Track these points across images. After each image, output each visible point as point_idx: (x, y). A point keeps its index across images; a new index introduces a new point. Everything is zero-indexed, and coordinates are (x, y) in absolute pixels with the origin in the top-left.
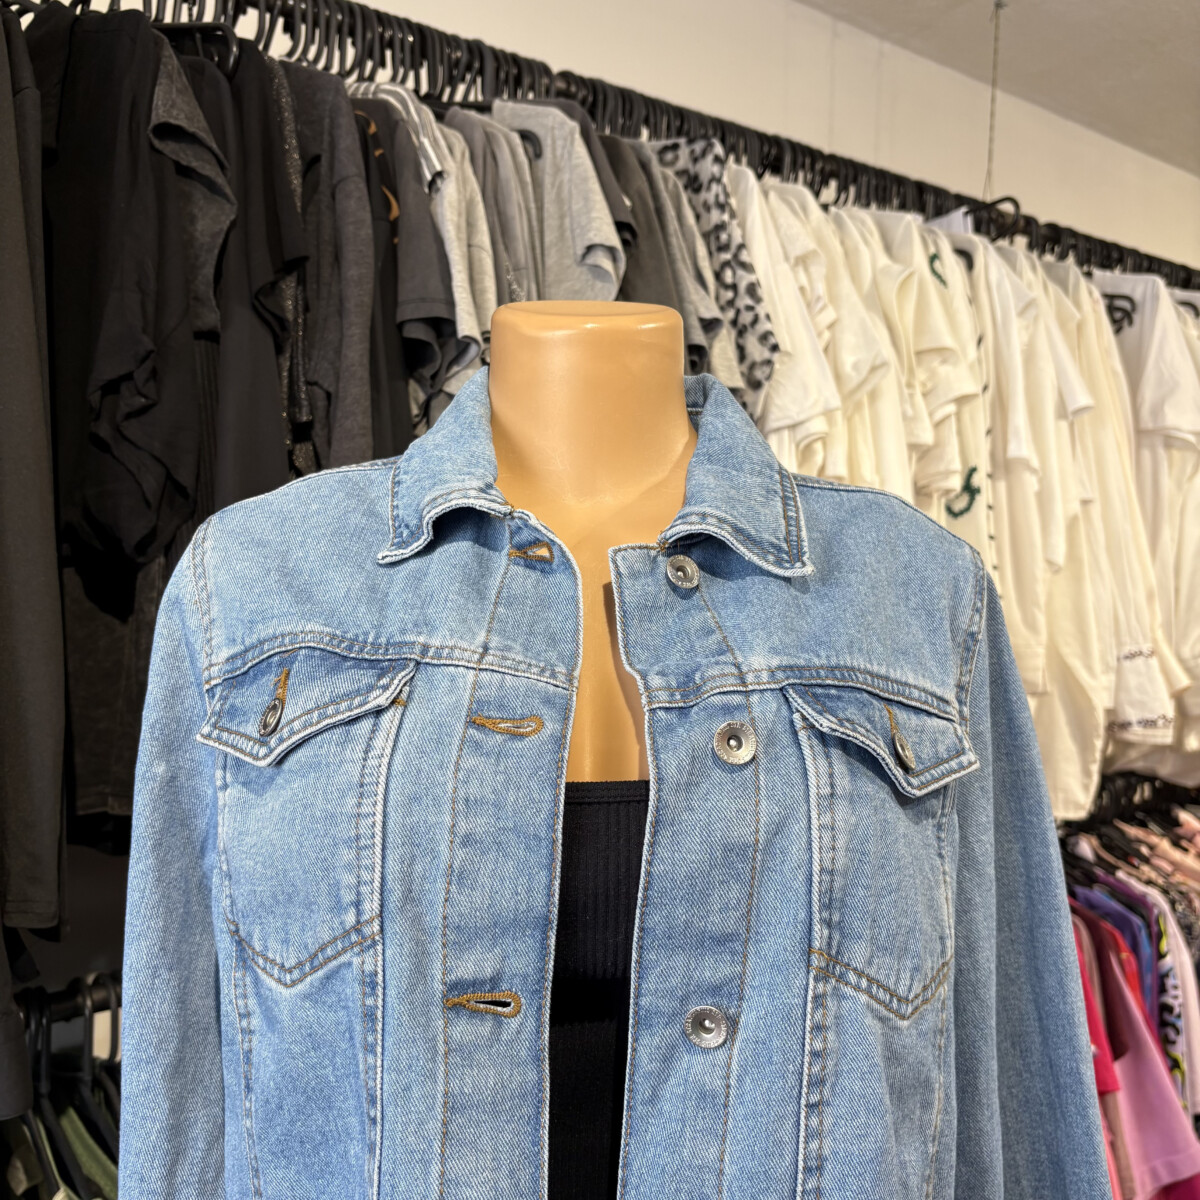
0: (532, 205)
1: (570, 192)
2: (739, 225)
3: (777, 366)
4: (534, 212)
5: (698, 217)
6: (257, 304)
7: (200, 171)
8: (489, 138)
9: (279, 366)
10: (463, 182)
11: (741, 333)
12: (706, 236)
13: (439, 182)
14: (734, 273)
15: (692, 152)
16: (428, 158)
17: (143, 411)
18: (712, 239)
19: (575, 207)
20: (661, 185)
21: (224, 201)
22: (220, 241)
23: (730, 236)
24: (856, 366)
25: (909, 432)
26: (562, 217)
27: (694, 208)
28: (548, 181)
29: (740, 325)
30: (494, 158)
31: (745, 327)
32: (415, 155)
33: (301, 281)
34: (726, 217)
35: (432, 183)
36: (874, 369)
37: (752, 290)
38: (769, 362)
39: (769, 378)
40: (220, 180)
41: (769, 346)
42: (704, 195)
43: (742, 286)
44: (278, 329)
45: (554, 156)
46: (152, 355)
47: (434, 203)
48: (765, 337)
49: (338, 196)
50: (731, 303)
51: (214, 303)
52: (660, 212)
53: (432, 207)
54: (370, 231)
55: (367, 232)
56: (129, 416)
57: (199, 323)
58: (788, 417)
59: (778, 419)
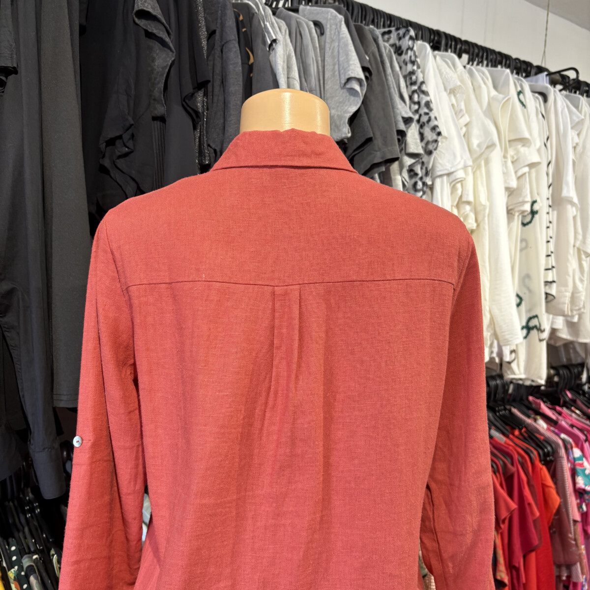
0: (319, 59)
1: (339, 52)
2: (421, 72)
3: (440, 144)
4: (320, 62)
5: (401, 68)
6: (184, 103)
7: (157, 34)
8: (298, 24)
9: (195, 135)
10: (286, 45)
11: (422, 127)
12: (405, 77)
13: (274, 45)
14: (419, 96)
15: (398, 34)
16: (269, 33)
17: (126, 155)
18: (408, 78)
19: (341, 59)
20: (383, 50)
21: (169, 51)
22: (167, 70)
23: (417, 77)
24: (479, 145)
25: (505, 182)
26: (334, 65)
27: (398, 63)
28: (327, 46)
29: (421, 123)
30: (301, 34)
31: (424, 123)
32: (263, 32)
33: (206, 94)
34: (415, 68)
35: (271, 45)
36: (488, 147)
37: (428, 104)
38: (436, 141)
39: (436, 149)
40: (167, 39)
41: (436, 133)
42: (404, 57)
43: (423, 103)
44: (195, 117)
45: (331, 34)
46: (133, 126)
47: (271, 56)
48: (434, 128)
49: (224, 50)
50: (417, 111)
51: (163, 102)
52: (383, 62)
53: (270, 58)
54: (241, 68)
55: (239, 68)
56: (119, 157)
57: (156, 112)
58: (446, 169)
59: (441, 171)
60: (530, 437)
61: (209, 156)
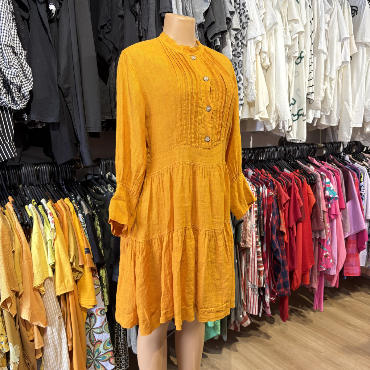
3: (249, 24)
6: (131, 9)
9: (136, 23)
11: (241, 16)
14: (240, 1)
17: (109, 32)
24: (270, 24)
25: (285, 42)
29: (240, 13)
31: (242, 14)
33: (140, 5)
36: (274, 25)
37: (244, 4)
38: (247, 22)
39: (247, 27)
43: (241, 4)
44: (135, 15)
46: (111, 20)
48: (246, 17)
50: (239, 8)
51: (123, 9)
56: (106, 33)
57: (120, 13)
58: (252, 36)
59: (250, 37)
60: (304, 173)
61: (142, 32)
